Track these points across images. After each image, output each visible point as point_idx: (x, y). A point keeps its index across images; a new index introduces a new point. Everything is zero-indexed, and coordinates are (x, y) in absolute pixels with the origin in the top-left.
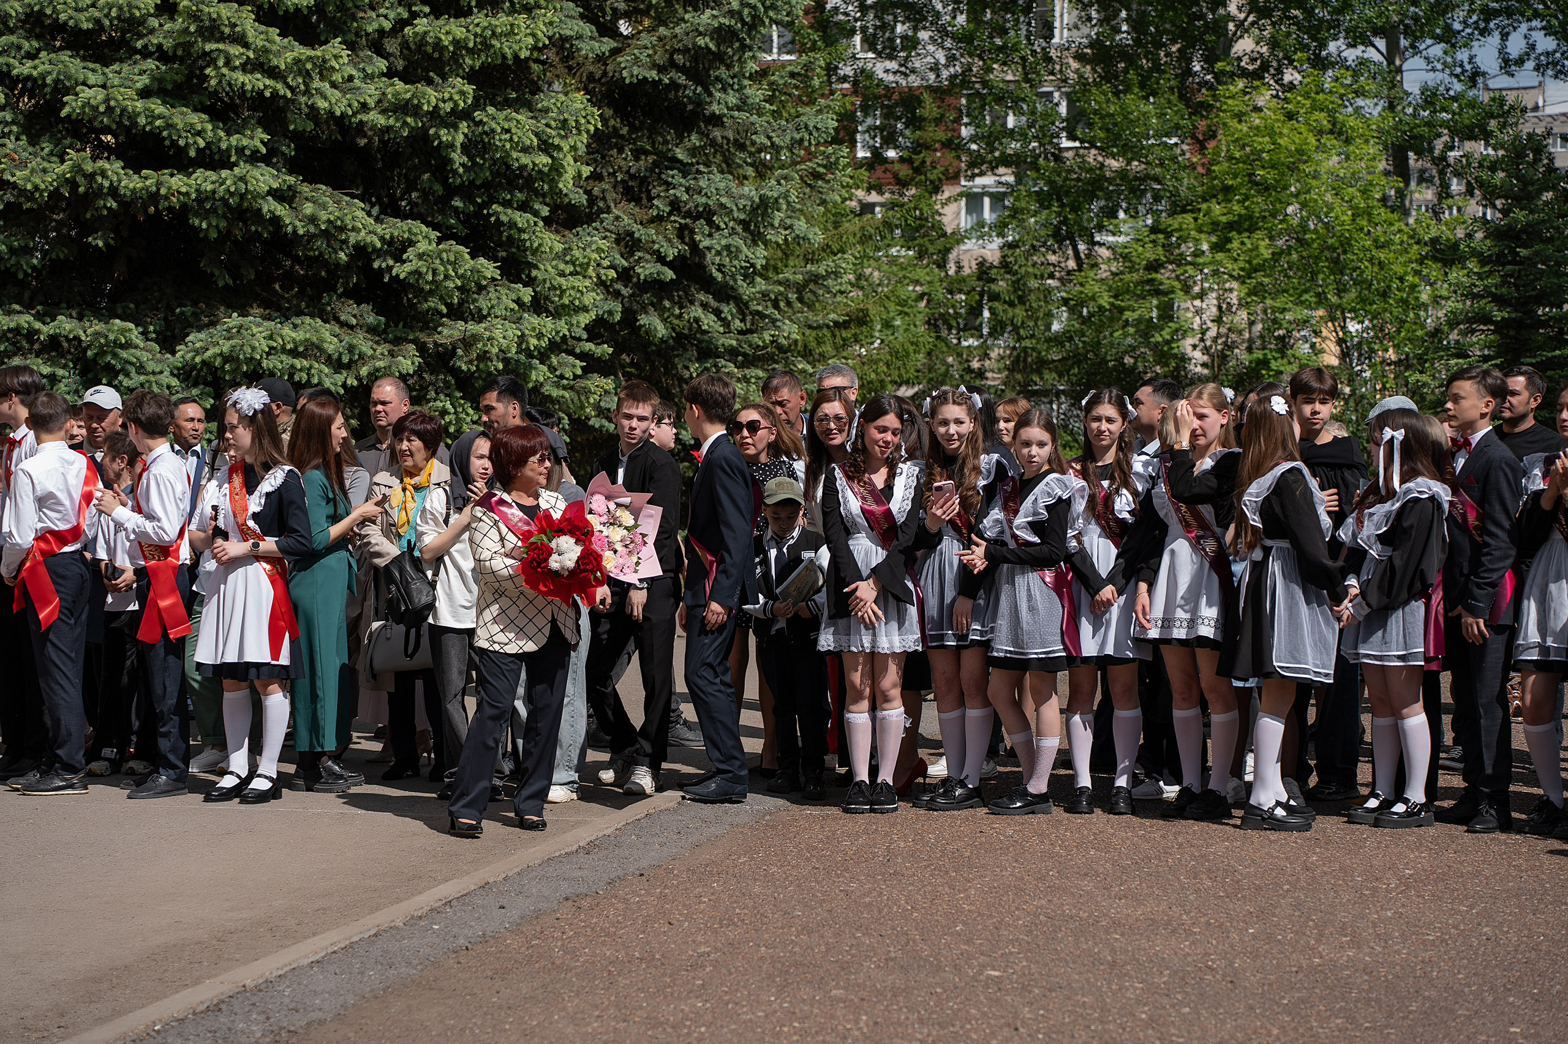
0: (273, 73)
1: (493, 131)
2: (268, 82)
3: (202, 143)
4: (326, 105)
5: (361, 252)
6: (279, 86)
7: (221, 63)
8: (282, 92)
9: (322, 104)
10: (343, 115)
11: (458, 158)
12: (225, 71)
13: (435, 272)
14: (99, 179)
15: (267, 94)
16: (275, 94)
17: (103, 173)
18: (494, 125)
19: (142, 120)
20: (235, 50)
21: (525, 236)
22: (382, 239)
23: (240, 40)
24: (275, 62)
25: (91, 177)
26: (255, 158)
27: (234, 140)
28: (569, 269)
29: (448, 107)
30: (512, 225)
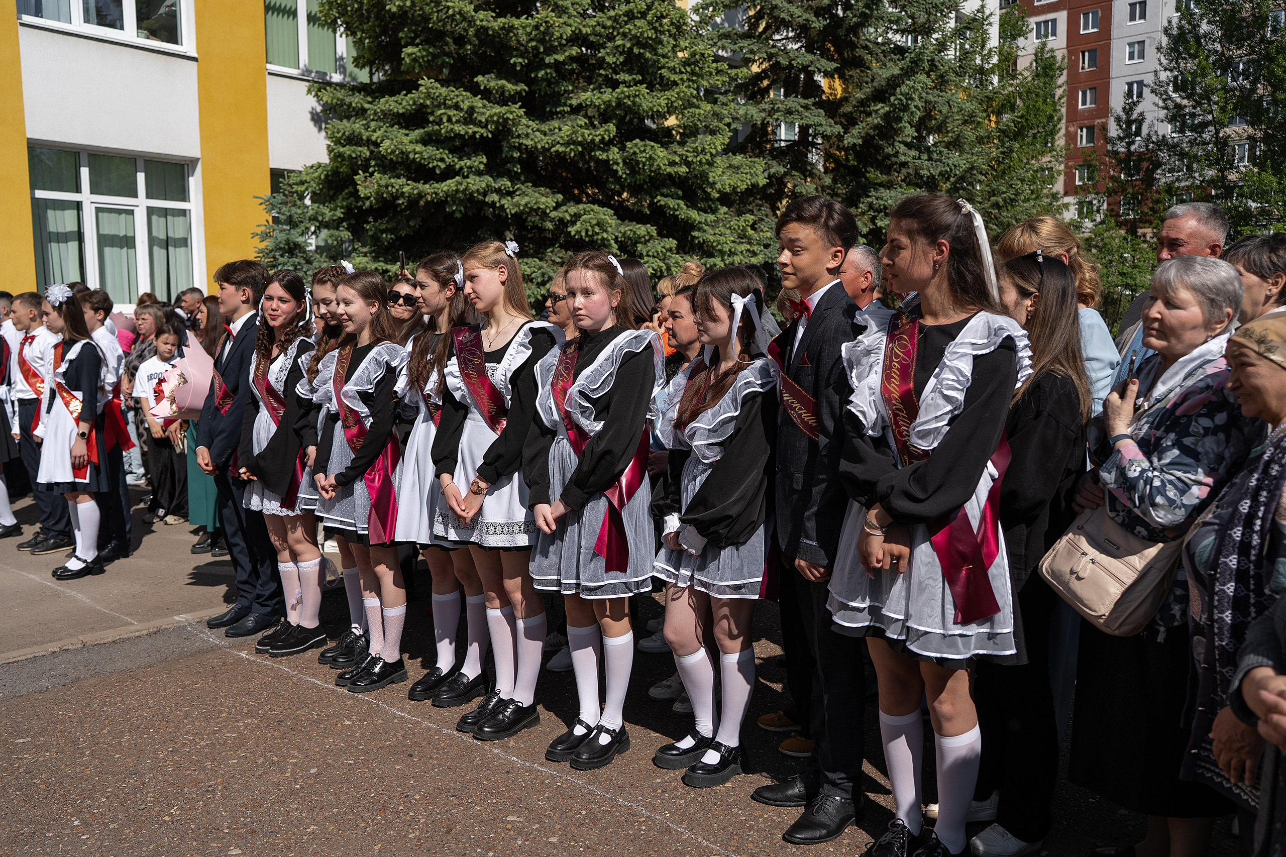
0: (480, 124)
1: (635, 153)
2: (476, 129)
3: (443, 166)
4: (532, 143)
5: (562, 224)
6: (482, 131)
7: (445, 120)
8: (485, 135)
9: (529, 143)
10: (543, 147)
11: (620, 169)
12: (446, 124)
13: (587, 230)
14: (390, 189)
15: (478, 136)
16: (482, 135)
17: (393, 187)
18: (636, 149)
19: (411, 156)
20: (451, 112)
21: (678, 213)
22: (570, 215)
23: (457, 107)
24: (479, 118)
25: (387, 186)
26: (479, 173)
27: (462, 163)
28: (728, 232)
29: (597, 139)
30: (666, 206)
